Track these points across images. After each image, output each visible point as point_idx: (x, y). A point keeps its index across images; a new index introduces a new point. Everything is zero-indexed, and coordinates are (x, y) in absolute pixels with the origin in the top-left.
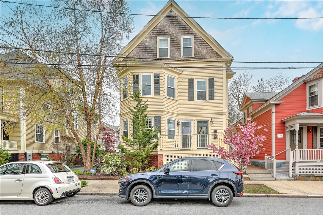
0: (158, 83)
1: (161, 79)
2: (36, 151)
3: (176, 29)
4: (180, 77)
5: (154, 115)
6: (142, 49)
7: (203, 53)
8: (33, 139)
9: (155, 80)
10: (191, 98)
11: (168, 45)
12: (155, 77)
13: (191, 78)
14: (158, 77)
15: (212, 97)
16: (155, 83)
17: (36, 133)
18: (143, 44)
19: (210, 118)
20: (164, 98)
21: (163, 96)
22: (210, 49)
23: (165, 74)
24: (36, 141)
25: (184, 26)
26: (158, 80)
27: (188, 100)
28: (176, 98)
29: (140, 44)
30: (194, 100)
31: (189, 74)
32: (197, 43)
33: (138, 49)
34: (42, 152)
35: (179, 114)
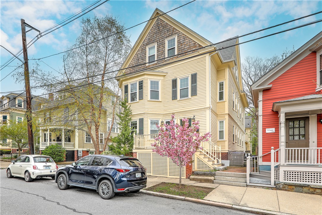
0: (142, 88)
1: (144, 85)
2: (85, 149)
3: (162, 34)
4: (165, 78)
5: (139, 118)
6: (135, 61)
7: (185, 50)
8: (83, 141)
9: (139, 86)
10: (174, 97)
11: (155, 52)
12: (139, 84)
13: (174, 77)
14: (142, 84)
15: (194, 93)
16: (140, 89)
17: (85, 137)
18: (137, 57)
19: (192, 116)
20: (147, 101)
21: (146, 100)
22: (193, 43)
23: (148, 79)
24: (85, 142)
25: (168, 29)
26: (142, 86)
27: (171, 100)
28: (160, 99)
29: (134, 58)
30: (177, 99)
31: (172, 74)
32: (180, 41)
33: (133, 62)
34: (90, 149)
35: (163, 114)
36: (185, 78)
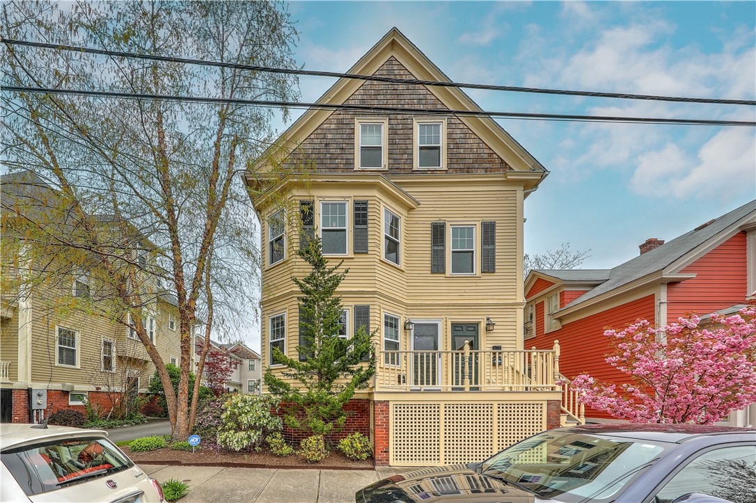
0: (365, 223)
1: (370, 215)
2: (57, 386)
3: (403, 102)
4: (411, 216)
5: (353, 304)
6: (318, 146)
7: (467, 161)
8: (51, 359)
9: (356, 216)
10: (437, 267)
11: (382, 139)
12: (356, 209)
13: (437, 219)
14: (365, 209)
15: (489, 267)
16: (357, 223)
17: (57, 345)
18: (322, 136)
19: (485, 317)
20: (378, 261)
21: (376, 257)
22: (486, 151)
23: (380, 202)
24: (57, 364)
25: (421, 97)
26: (365, 216)
27: (430, 272)
28: (402, 266)
29: (312, 136)
30: (444, 273)
31: (431, 209)
32: (454, 136)
33: (308, 146)
34: (73, 387)
35: (407, 305)
36: (465, 228)
